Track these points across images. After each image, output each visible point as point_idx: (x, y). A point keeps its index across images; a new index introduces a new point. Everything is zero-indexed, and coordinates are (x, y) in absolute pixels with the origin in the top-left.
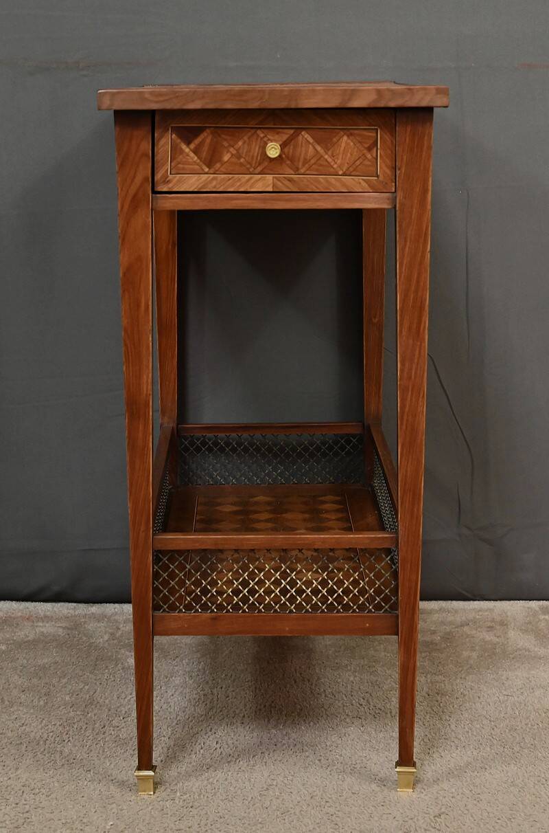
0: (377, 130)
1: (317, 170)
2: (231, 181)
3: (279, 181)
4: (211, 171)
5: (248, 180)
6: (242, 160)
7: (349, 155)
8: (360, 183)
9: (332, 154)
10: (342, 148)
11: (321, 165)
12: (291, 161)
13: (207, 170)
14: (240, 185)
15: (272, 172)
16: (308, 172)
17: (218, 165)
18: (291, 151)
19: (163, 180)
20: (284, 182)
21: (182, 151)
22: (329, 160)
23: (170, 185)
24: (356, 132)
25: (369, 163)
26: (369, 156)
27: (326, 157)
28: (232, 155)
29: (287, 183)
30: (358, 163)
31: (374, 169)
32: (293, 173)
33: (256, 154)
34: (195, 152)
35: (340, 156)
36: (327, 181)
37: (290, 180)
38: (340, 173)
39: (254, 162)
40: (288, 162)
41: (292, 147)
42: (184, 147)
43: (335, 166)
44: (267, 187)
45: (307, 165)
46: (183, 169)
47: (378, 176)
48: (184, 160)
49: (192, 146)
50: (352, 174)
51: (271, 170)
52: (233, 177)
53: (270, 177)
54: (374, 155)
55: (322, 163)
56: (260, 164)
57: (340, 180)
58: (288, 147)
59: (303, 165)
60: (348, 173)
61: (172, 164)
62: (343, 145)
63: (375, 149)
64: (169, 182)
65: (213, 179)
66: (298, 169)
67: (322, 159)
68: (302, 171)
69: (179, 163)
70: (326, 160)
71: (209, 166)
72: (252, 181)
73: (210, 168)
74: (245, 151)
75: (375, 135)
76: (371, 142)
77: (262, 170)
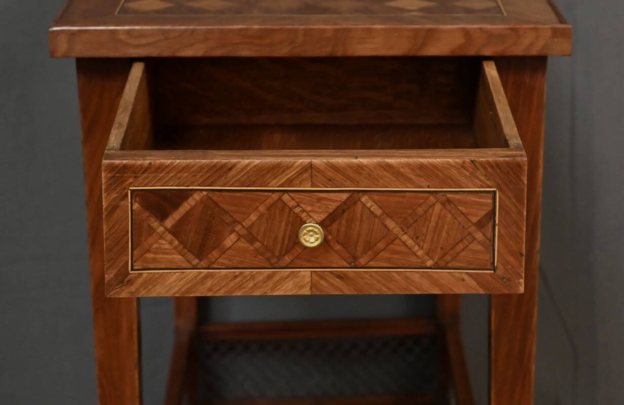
0: (494, 192)
1: (389, 260)
2: (238, 280)
3: (322, 278)
4: (203, 264)
5: (270, 277)
6: (258, 245)
7: (444, 233)
8: (463, 280)
9: (415, 234)
10: (433, 224)
11: (396, 252)
12: (342, 245)
13: (196, 261)
14: (252, 288)
15: (308, 265)
16: (372, 264)
17: (215, 254)
18: (343, 229)
19: (120, 278)
20: (331, 280)
21: (151, 231)
22: (410, 242)
23: (133, 288)
24: (457, 196)
25: (480, 248)
26: (479, 236)
27: (405, 238)
28: (240, 236)
29: (337, 282)
30: (461, 246)
31: (488, 257)
32: (345, 264)
33: (281, 235)
34: (175, 231)
35: (429, 238)
36: (407, 278)
37: (340, 277)
38: (430, 263)
39: (278, 247)
40: (338, 247)
41: (344, 222)
42: (155, 224)
43: (420, 253)
44: (301, 287)
45: (370, 252)
46: (155, 260)
47: (494, 269)
48: (155, 246)
49: (169, 223)
50: (450, 265)
51: (308, 261)
52: (241, 273)
53: (306, 273)
54: (489, 234)
55: (397, 248)
56: (287, 252)
57: (429, 277)
58: (337, 222)
59: (364, 252)
60: (442, 263)
61: (135, 252)
62: (434, 219)
63: (490, 224)
64: (131, 282)
65: (207, 277)
66: (355, 258)
67: (397, 241)
68: (362, 261)
69: (148, 251)
70: (404, 243)
71: (200, 255)
72: (277, 278)
73: (201, 260)
74: (263, 229)
75: (490, 201)
76: (482, 213)
77: (292, 261)
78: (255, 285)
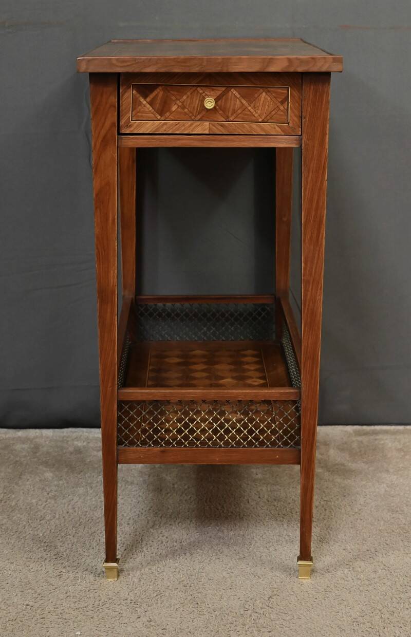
0: (288, 88)
1: (243, 118)
2: (177, 126)
3: (214, 126)
4: (162, 118)
5: (191, 125)
6: (186, 110)
7: (267, 107)
8: (275, 128)
9: (254, 106)
10: (262, 102)
11: (246, 115)
12: (223, 111)
13: (159, 117)
14: (183, 130)
15: (208, 120)
16: (236, 120)
17: (168, 114)
18: (223, 103)
19: (126, 125)
20: (217, 127)
21: (140, 103)
22: (252, 110)
23: (132, 129)
24: (272, 89)
25: (282, 113)
26: (282, 108)
27: (250, 108)
28: (179, 106)
29: (220, 128)
30: (274, 112)
31: (286, 117)
32: (224, 120)
33: (196, 106)
34: (151, 103)
35: (260, 108)
36: (250, 127)
37: (222, 126)
38: (260, 120)
39: (195, 111)
40: (221, 112)
41: (223, 101)
42: (142, 100)
43: (256, 115)
44: (205, 130)
45: (235, 115)
46: (142, 116)
47: (288, 123)
48: (142, 110)
49: (148, 99)
50: (269, 121)
51: (208, 118)
52: (179, 123)
53: (207, 123)
54: (286, 107)
55: (246, 112)
56: (199, 114)
57: (260, 126)
58: (221, 100)
59: (232, 115)
60: (266, 120)
61: (133, 113)
62: (262, 99)
63: (286, 102)
64: (131, 126)
65: (164, 124)
66: (228, 117)
67: (246, 110)
68: (231, 119)
69: (138, 112)
70: (249, 111)
71: (161, 115)
72: (194, 126)
73: (161, 117)
74: (188, 103)
75: (286, 92)
76: (284, 97)
77: (201, 118)
78: (184, 129)
